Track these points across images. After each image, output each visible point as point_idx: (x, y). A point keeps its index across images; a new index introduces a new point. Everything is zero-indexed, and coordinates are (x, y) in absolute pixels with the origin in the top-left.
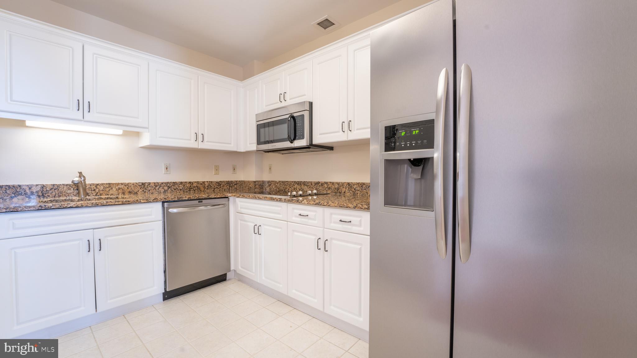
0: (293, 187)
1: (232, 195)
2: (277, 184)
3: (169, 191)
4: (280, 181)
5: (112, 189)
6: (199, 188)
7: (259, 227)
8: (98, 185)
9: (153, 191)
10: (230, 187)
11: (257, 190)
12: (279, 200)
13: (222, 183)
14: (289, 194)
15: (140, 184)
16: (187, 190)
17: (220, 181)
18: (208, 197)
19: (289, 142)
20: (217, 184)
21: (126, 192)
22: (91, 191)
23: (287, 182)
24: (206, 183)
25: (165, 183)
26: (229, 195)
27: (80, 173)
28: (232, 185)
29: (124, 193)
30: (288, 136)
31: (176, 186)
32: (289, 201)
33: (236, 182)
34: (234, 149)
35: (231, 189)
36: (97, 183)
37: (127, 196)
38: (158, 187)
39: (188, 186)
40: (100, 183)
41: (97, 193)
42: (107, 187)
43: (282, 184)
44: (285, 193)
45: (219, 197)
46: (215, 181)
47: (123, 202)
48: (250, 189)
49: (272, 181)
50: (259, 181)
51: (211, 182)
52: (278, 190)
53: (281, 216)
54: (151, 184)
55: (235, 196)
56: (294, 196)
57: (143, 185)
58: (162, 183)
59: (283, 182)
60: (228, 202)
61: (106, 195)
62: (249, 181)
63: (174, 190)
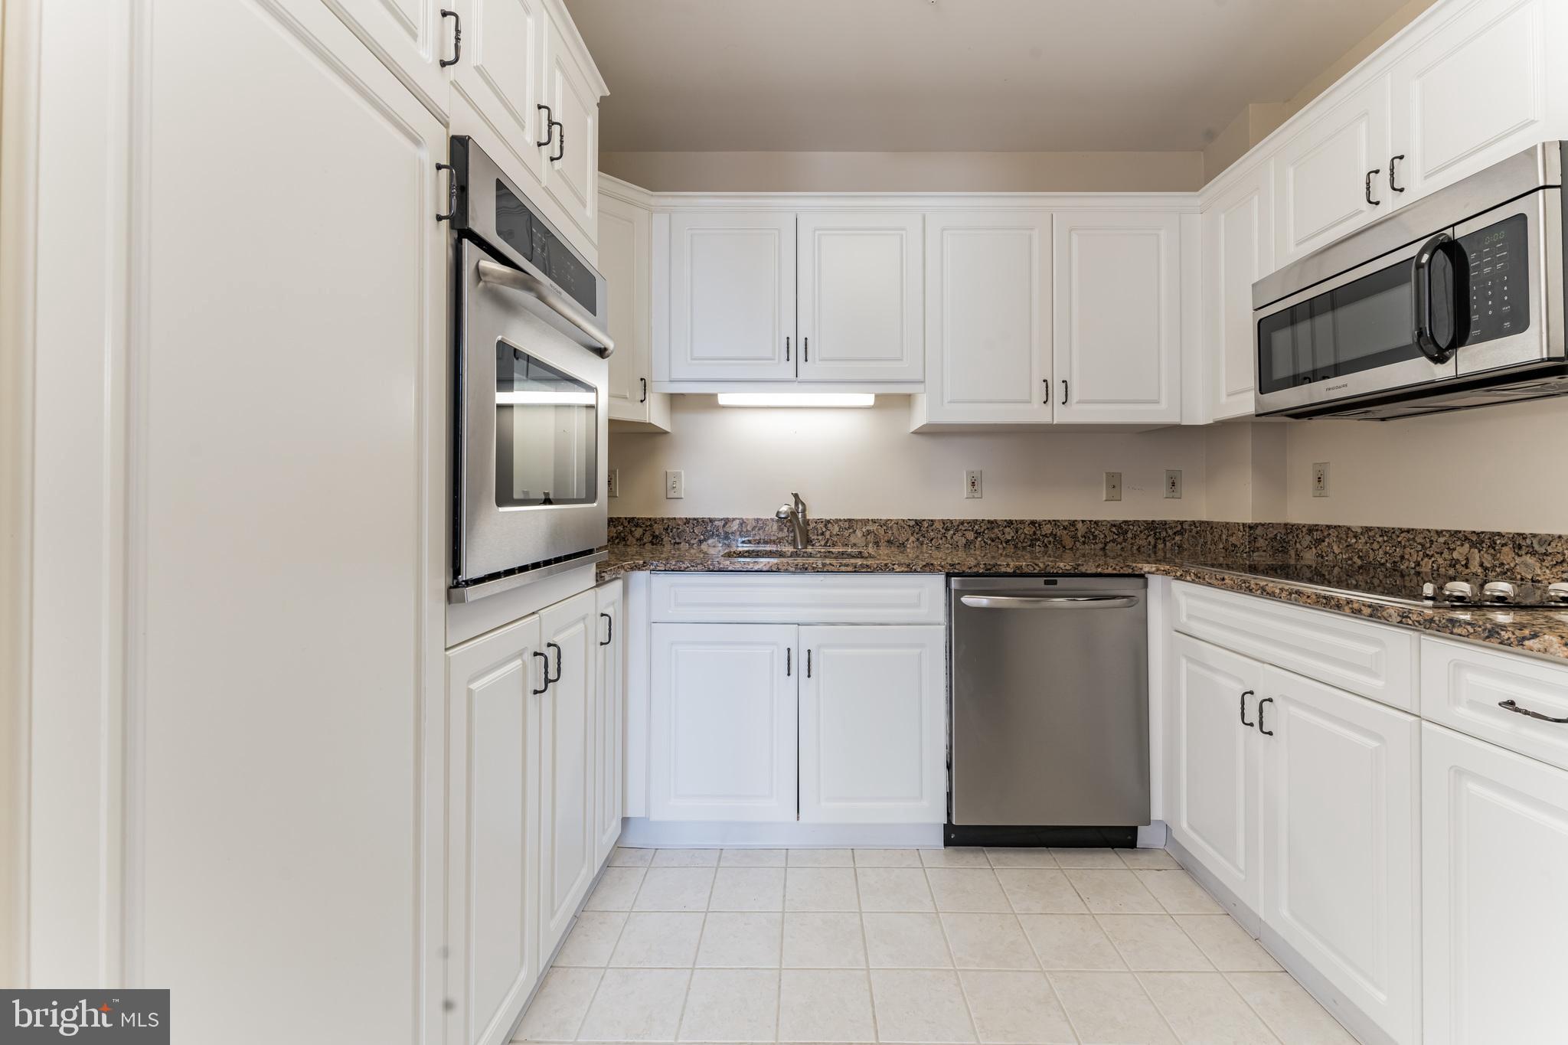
0: (1446, 554)
1: (1158, 570)
2: (1355, 537)
3: (978, 543)
4: (1368, 529)
5: (854, 532)
6: (1058, 541)
7: (1265, 704)
8: (828, 522)
9: (940, 541)
10: (1159, 541)
11: (1261, 556)
12: (1367, 611)
13: (1131, 527)
14: (1428, 589)
15: (912, 523)
16: (1025, 545)
17: (1126, 522)
18: (1075, 569)
19: (1424, 359)
20: (1114, 530)
21: (882, 541)
22: (818, 535)
23: (1408, 531)
24: (1080, 526)
25: (968, 523)
26: (1146, 568)
27: (796, 496)
28: (1164, 534)
29: (877, 544)
30: (1421, 334)
31: (996, 530)
32: (1428, 625)
33: (1179, 527)
34: (1173, 418)
35: (1161, 546)
36: (828, 518)
37: (884, 550)
38: (952, 532)
39: (1029, 531)
40: (833, 518)
41: (828, 540)
42: (845, 528)
43: (1380, 539)
44: (1402, 583)
45: (1110, 571)
46: (1108, 522)
47: (855, 567)
48: (1231, 550)
49: (1329, 527)
50: (1272, 525)
51: (1096, 523)
52: (1359, 562)
53: (1379, 683)
54: (936, 525)
55: (1167, 573)
56: (1463, 603)
57: (918, 525)
58: (962, 523)
59: (1383, 532)
60: (1143, 591)
61: (843, 546)
62: (1228, 523)
63: (989, 542)
